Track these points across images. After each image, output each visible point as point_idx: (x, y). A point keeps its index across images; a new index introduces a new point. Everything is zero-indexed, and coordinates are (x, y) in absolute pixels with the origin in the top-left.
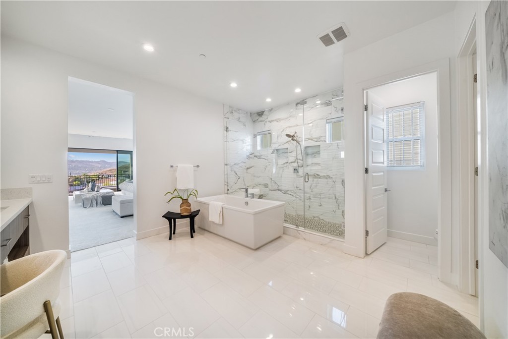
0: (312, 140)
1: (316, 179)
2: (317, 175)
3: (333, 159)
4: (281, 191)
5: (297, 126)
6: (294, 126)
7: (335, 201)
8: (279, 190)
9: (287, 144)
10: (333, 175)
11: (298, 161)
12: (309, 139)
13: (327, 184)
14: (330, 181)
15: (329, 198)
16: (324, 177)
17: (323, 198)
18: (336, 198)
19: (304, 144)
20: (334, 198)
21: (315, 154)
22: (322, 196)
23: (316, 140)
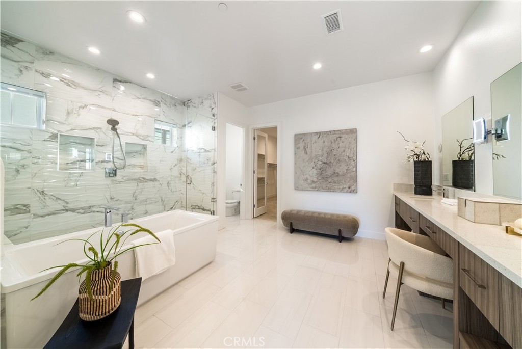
0: (137, 136)
1: (142, 184)
2: (143, 178)
3: (160, 161)
4: (73, 210)
5: (114, 110)
6: (110, 109)
7: (161, 203)
8: (67, 210)
9: (93, 131)
10: (161, 178)
11: (115, 160)
12: (133, 134)
13: (154, 187)
14: (156, 183)
15: (155, 202)
16: (151, 180)
17: (149, 204)
18: (162, 200)
19: (124, 139)
20: (160, 201)
21: (134, 154)
22: (148, 202)
23: (142, 138)
